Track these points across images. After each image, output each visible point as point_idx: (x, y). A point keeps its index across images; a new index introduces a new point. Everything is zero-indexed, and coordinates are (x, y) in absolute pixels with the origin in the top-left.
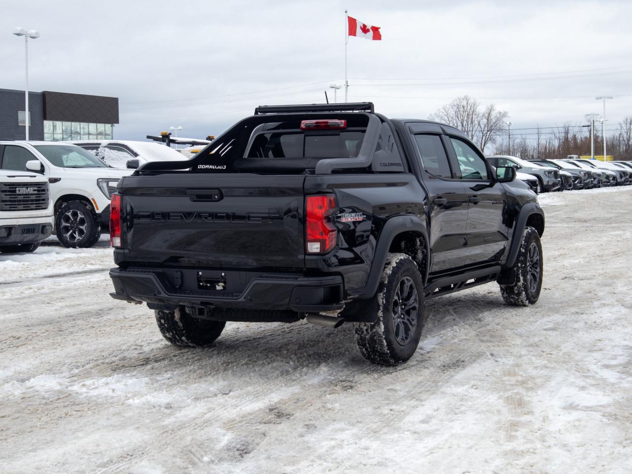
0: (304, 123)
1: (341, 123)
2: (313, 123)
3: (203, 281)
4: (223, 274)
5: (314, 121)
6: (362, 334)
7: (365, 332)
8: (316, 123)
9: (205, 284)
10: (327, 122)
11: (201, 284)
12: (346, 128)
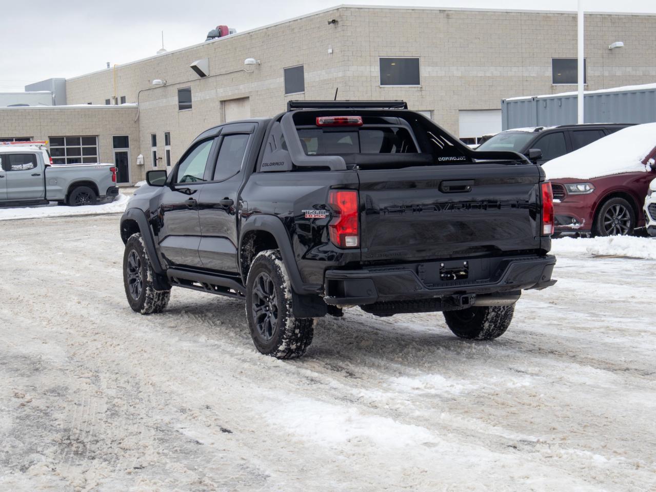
0: (321, 120)
1: (358, 119)
2: (332, 119)
3: (444, 273)
4: (465, 263)
5: (333, 118)
6: (499, 311)
7: (502, 309)
8: (335, 119)
9: (446, 275)
10: (347, 119)
11: (442, 275)
12: (362, 125)
